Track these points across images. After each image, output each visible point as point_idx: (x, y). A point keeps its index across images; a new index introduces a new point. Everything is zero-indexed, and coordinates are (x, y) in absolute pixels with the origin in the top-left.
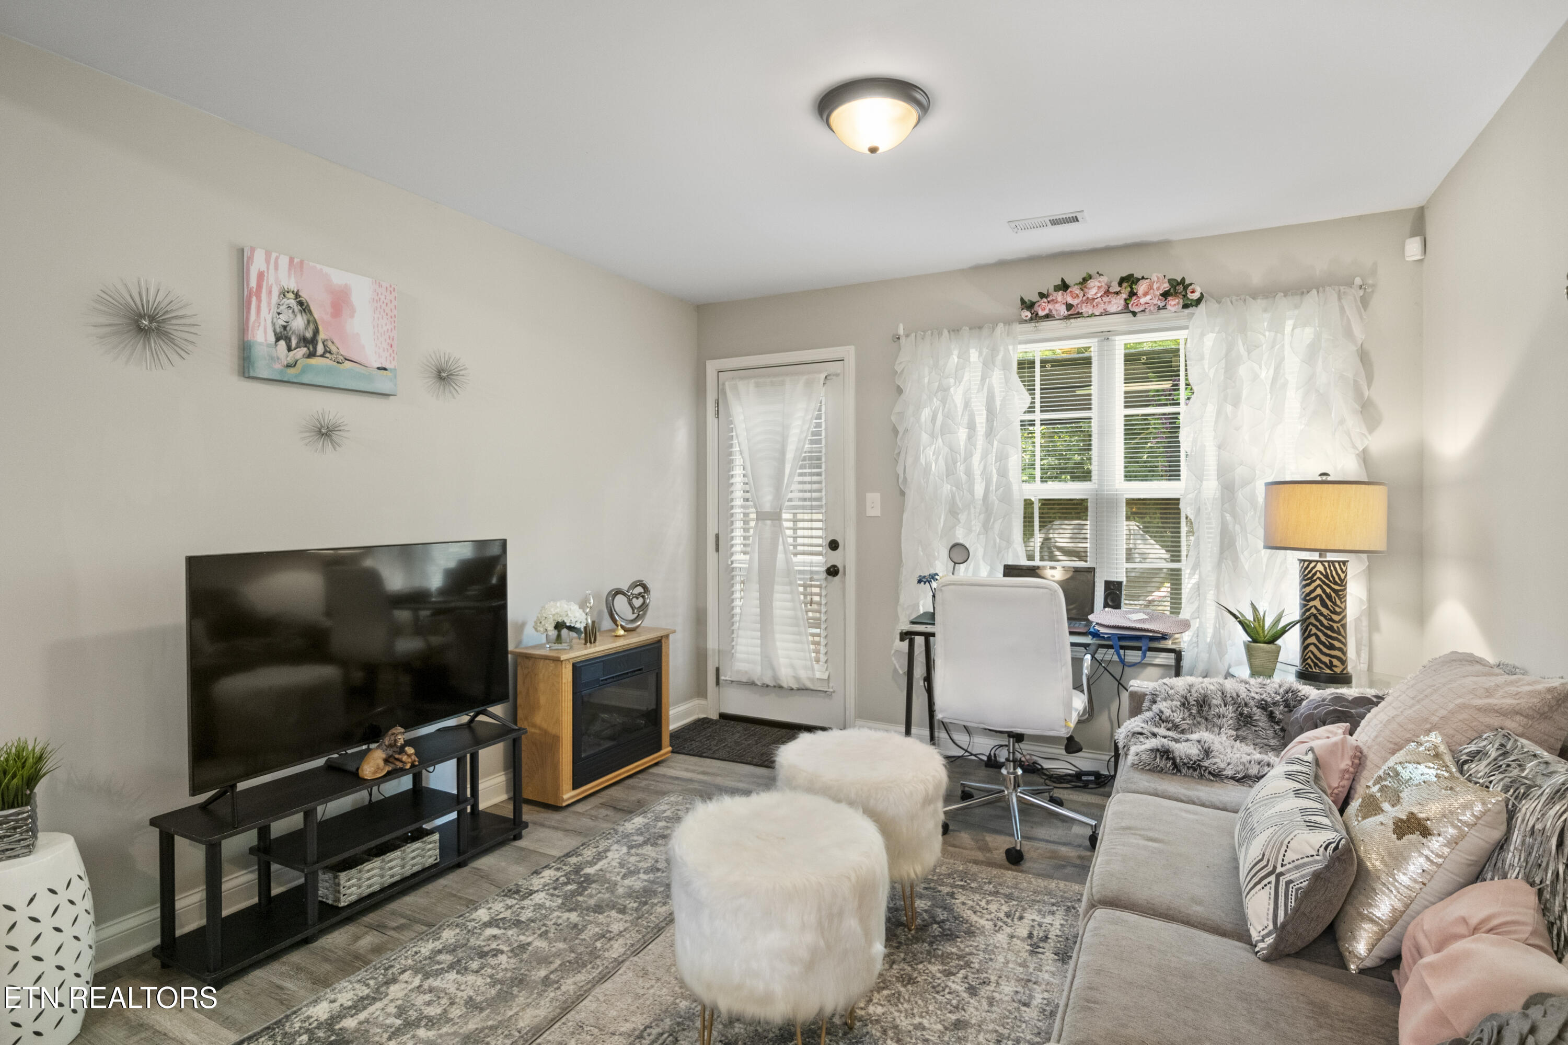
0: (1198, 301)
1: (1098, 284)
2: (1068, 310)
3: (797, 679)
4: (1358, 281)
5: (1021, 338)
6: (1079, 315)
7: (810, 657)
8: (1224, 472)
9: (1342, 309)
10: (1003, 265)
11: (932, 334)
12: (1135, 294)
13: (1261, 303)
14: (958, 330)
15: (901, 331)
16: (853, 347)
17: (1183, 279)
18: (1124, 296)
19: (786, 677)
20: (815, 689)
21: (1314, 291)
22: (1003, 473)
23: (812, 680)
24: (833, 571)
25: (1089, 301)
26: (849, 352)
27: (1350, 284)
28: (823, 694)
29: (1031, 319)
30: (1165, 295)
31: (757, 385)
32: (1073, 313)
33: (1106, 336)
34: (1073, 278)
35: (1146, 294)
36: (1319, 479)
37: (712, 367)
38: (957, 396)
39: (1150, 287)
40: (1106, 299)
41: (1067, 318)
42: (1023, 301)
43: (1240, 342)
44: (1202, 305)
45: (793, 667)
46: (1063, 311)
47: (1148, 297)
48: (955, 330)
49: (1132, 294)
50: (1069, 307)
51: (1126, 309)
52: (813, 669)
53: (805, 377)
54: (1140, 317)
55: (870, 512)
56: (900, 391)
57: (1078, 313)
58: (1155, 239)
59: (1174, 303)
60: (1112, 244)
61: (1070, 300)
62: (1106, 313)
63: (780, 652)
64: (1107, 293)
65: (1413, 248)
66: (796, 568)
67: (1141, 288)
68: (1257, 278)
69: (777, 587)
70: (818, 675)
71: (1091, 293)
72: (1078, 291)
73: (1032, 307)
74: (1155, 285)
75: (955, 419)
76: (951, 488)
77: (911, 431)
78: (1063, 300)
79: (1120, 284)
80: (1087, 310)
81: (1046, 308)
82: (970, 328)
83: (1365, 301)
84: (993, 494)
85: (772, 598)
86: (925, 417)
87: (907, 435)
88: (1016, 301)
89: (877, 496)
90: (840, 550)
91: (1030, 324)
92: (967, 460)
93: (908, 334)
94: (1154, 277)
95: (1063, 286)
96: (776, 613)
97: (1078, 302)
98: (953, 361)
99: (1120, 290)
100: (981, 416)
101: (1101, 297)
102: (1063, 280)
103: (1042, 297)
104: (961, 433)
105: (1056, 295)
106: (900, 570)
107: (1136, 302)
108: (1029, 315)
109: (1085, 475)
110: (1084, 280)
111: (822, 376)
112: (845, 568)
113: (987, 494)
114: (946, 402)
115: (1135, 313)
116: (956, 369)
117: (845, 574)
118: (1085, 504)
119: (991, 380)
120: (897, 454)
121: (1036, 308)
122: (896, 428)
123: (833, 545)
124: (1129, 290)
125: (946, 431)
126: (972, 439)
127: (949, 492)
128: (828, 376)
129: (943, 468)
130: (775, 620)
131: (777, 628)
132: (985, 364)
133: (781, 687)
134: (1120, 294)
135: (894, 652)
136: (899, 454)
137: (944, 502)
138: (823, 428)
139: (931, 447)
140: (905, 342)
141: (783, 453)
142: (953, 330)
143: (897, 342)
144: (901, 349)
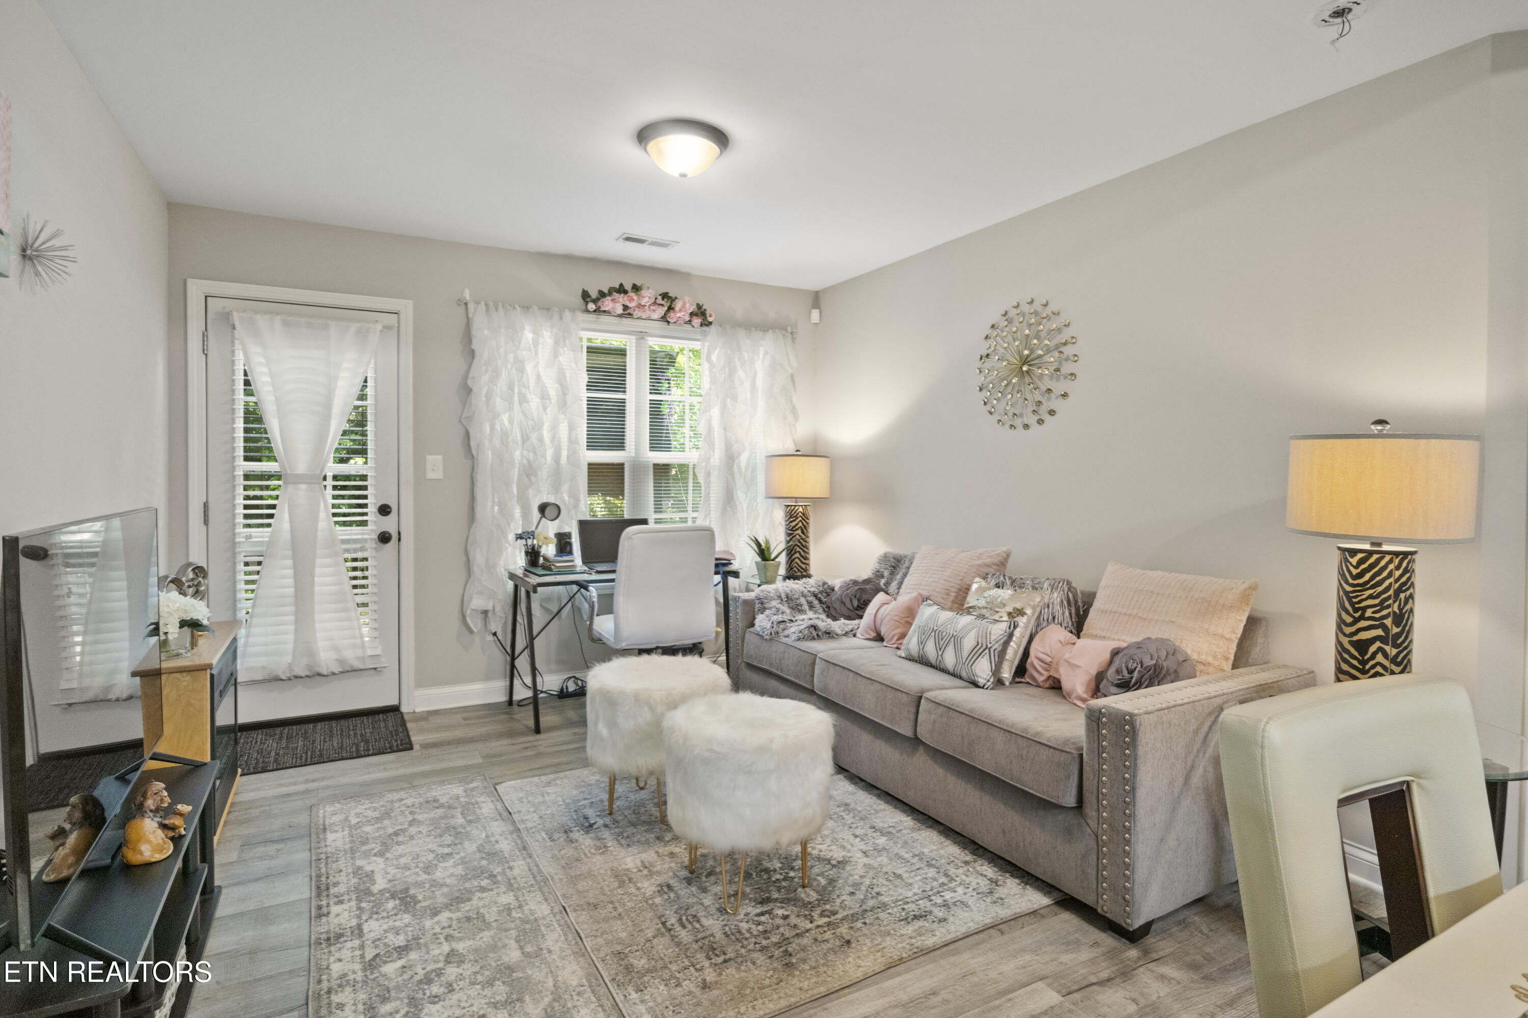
0: (711, 325)
1: (649, 295)
2: (624, 310)
3: (341, 662)
4: (789, 329)
6: (630, 317)
7: (361, 633)
8: (728, 447)
10: (569, 259)
11: (503, 306)
12: (673, 309)
13: (743, 333)
14: (528, 308)
15: (467, 295)
16: (411, 302)
17: (703, 306)
18: (666, 308)
19: (326, 659)
20: (364, 667)
23: (362, 659)
24: (384, 538)
25: (640, 306)
26: (406, 307)
27: (786, 329)
28: (373, 672)
29: (595, 311)
30: (692, 315)
31: (285, 324)
32: (627, 313)
33: (641, 336)
34: (628, 287)
35: (680, 311)
37: (196, 289)
38: (530, 368)
39: (683, 307)
40: (651, 308)
41: (620, 316)
42: (585, 295)
43: (736, 357)
44: (713, 327)
45: (335, 648)
46: (620, 310)
47: (681, 313)
48: (526, 308)
49: (670, 308)
50: (626, 308)
51: (664, 319)
52: (363, 647)
53: (359, 325)
54: (671, 326)
55: (431, 475)
56: (474, 354)
57: (630, 314)
58: (683, 270)
59: (697, 321)
60: (656, 265)
61: (627, 304)
62: (649, 319)
63: (319, 635)
64: (655, 303)
65: (815, 315)
66: (341, 537)
67: (677, 306)
68: (739, 315)
69: (318, 561)
70: (369, 652)
71: (643, 302)
72: (632, 295)
73: (595, 301)
74: (687, 305)
75: (529, 389)
76: (525, 453)
77: (488, 397)
78: (621, 300)
79: (663, 299)
80: (637, 313)
81: (607, 304)
82: (539, 309)
83: (793, 340)
84: (564, 460)
85: (312, 575)
86: (502, 385)
87: (484, 399)
88: (580, 294)
89: (439, 458)
90: (393, 515)
91: (592, 317)
92: (539, 426)
93: (477, 303)
94: (687, 299)
95: (621, 290)
96: (317, 589)
97: (632, 305)
98: (528, 335)
99: (663, 302)
100: (553, 390)
101: (648, 304)
102: (621, 285)
103: (602, 295)
104: (534, 402)
105: (616, 295)
106: (472, 530)
107: (672, 314)
108: (592, 306)
109: (619, 444)
110: (636, 288)
111: (379, 327)
112: (399, 533)
113: (557, 458)
114: (522, 373)
115: (668, 322)
116: (531, 342)
117: (399, 540)
118: (619, 468)
119: (561, 358)
120: (467, 417)
121: (600, 303)
122: (471, 390)
123: (384, 510)
124: (668, 304)
125: (523, 400)
126: (545, 409)
127: (522, 456)
128: (384, 327)
129: (519, 435)
130: (316, 598)
131: (317, 607)
132: (557, 343)
133: (319, 675)
134: (662, 305)
135: (468, 612)
136: (470, 418)
137: (517, 465)
138: (370, 383)
139: (507, 415)
140: (475, 310)
141: (328, 406)
142: (523, 307)
143: (463, 306)
144: (470, 316)
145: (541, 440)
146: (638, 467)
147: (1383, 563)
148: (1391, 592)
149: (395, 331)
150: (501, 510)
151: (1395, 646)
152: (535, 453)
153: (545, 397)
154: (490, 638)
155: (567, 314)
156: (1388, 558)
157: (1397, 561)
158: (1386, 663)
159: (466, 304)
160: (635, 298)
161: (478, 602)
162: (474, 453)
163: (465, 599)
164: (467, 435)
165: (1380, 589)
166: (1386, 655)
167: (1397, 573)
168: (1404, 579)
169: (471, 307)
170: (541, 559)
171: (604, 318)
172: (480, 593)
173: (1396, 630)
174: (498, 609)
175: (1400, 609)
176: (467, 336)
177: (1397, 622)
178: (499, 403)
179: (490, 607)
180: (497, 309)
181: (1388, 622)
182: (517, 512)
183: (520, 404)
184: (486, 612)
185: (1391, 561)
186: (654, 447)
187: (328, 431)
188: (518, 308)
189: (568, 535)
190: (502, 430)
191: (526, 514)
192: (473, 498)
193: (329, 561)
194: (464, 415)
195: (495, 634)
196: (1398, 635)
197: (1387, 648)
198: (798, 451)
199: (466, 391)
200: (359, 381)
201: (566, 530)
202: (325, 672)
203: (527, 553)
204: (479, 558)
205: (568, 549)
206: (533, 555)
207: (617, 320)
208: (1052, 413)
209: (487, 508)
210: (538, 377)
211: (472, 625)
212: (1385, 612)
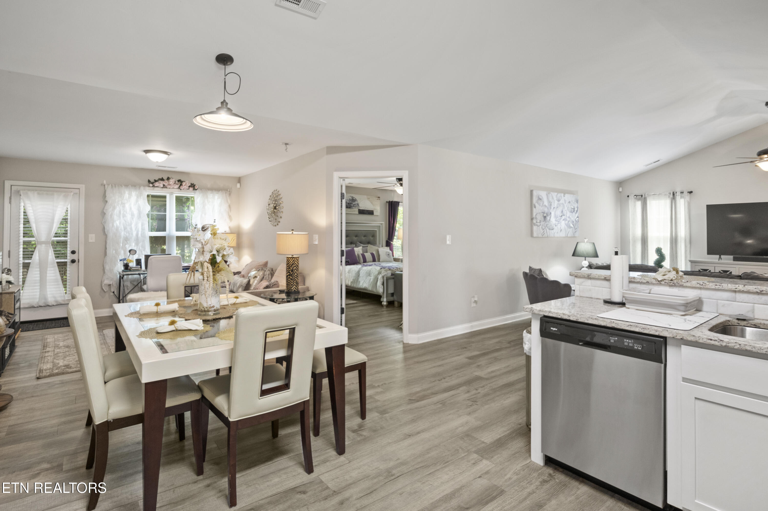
0: (197, 189)
1: (172, 181)
3: (56, 301)
4: (229, 190)
5: (148, 191)
6: (166, 187)
7: (63, 292)
9: (226, 195)
11: (118, 186)
12: (182, 185)
13: (210, 192)
15: (105, 182)
16: (84, 185)
17: (194, 184)
18: (179, 185)
19: (51, 300)
20: (66, 303)
21: (221, 191)
22: (143, 229)
23: (64, 301)
24: (73, 261)
25: (170, 185)
26: (83, 187)
27: (227, 190)
29: (153, 186)
30: (189, 187)
33: (171, 194)
34: (165, 178)
35: (185, 185)
36: (224, 232)
37: (8, 184)
38: (127, 206)
39: (186, 184)
40: (174, 185)
42: (149, 181)
43: (206, 201)
44: (198, 190)
45: (54, 297)
46: (162, 186)
47: (185, 187)
48: (127, 186)
50: (164, 185)
51: (179, 188)
52: (64, 297)
53: (65, 193)
55: (90, 241)
56: (107, 202)
59: (191, 188)
60: (176, 171)
61: (165, 184)
62: (173, 188)
63: (48, 293)
64: (175, 183)
65: (238, 185)
67: (184, 184)
68: (209, 186)
69: (48, 269)
70: (66, 298)
71: (171, 183)
72: (166, 181)
73: (152, 183)
74: (187, 184)
75: (127, 213)
76: (125, 233)
77: (111, 215)
78: (162, 183)
79: (178, 182)
80: (168, 187)
81: (157, 184)
82: (132, 186)
83: (230, 194)
84: (140, 235)
85: (46, 273)
86: (116, 211)
87: (110, 216)
88: (147, 181)
89: (94, 235)
90: (76, 254)
91: (152, 188)
92: (131, 224)
93: (108, 185)
94: (187, 182)
95: (162, 179)
96: (48, 278)
97: (166, 184)
98: (127, 195)
99: (178, 183)
100: (136, 212)
101: (172, 184)
102: (162, 178)
103: (156, 181)
104: (129, 217)
105: (160, 181)
106: (105, 259)
107: (182, 187)
108: (151, 185)
109: (164, 230)
110: (168, 179)
111: (72, 194)
112: (79, 260)
113: (137, 235)
114: (124, 207)
115: (181, 189)
116: (128, 198)
117: (79, 262)
118: (164, 237)
119: (139, 202)
120: (104, 222)
121: (154, 184)
122: (105, 214)
123: (73, 252)
124: (180, 184)
125: (124, 216)
126: (133, 219)
127: (124, 234)
128: (74, 193)
129: (123, 227)
130: (47, 281)
131: (48, 284)
132: (138, 197)
133: (49, 306)
134: (178, 184)
135: (103, 285)
136: (105, 222)
137: (122, 237)
138: (69, 212)
139: (119, 221)
140: (108, 187)
141: (53, 220)
142: (126, 186)
143: (103, 186)
144: (106, 189)
145: (131, 229)
146: (171, 237)
147: (289, 259)
148: (291, 265)
149: (79, 194)
150: (116, 252)
151: (292, 276)
152: (129, 234)
153: (133, 215)
154: (112, 294)
155: (142, 188)
156: (290, 258)
157: (291, 259)
158: (290, 280)
159: (104, 185)
160: (167, 182)
161: (106, 282)
162: (106, 233)
163: (102, 281)
164: (104, 228)
165: (289, 265)
166: (290, 278)
167: (292, 261)
168: (293, 262)
169: (106, 186)
170: (129, 267)
171: (156, 189)
172: (107, 279)
173: (292, 273)
174: (113, 284)
175: (292, 269)
176: (104, 196)
177: (292, 271)
178: (115, 217)
179: (111, 283)
180: (115, 187)
181: (290, 271)
182: (122, 252)
183: (123, 217)
184: (110, 285)
185: (290, 259)
186: (177, 230)
187: (53, 228)
188: (123, 186)
189: (140, 260)
190: (116, 226)
191: (125, 253)
192: (106, 248)
193: (52, 269)
194: (103, 221)
195: (114, 292)
196: (292, 274)
197: (290, 277)
198: (225, 231)
199: (103, 214)
200: (65, 211)
201: (140, 258)
202: (50, 305)
203: (124, 266)
204: (107, 268)
205: (140, 264)
206: (126, 266)
207: (161, 189)
208: (279, 222)
209: (111, 251)
210: (131, 208)
211: (104, 289)
212: (290, 269)
